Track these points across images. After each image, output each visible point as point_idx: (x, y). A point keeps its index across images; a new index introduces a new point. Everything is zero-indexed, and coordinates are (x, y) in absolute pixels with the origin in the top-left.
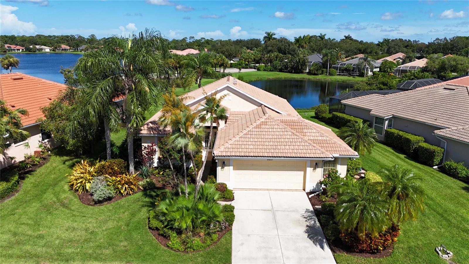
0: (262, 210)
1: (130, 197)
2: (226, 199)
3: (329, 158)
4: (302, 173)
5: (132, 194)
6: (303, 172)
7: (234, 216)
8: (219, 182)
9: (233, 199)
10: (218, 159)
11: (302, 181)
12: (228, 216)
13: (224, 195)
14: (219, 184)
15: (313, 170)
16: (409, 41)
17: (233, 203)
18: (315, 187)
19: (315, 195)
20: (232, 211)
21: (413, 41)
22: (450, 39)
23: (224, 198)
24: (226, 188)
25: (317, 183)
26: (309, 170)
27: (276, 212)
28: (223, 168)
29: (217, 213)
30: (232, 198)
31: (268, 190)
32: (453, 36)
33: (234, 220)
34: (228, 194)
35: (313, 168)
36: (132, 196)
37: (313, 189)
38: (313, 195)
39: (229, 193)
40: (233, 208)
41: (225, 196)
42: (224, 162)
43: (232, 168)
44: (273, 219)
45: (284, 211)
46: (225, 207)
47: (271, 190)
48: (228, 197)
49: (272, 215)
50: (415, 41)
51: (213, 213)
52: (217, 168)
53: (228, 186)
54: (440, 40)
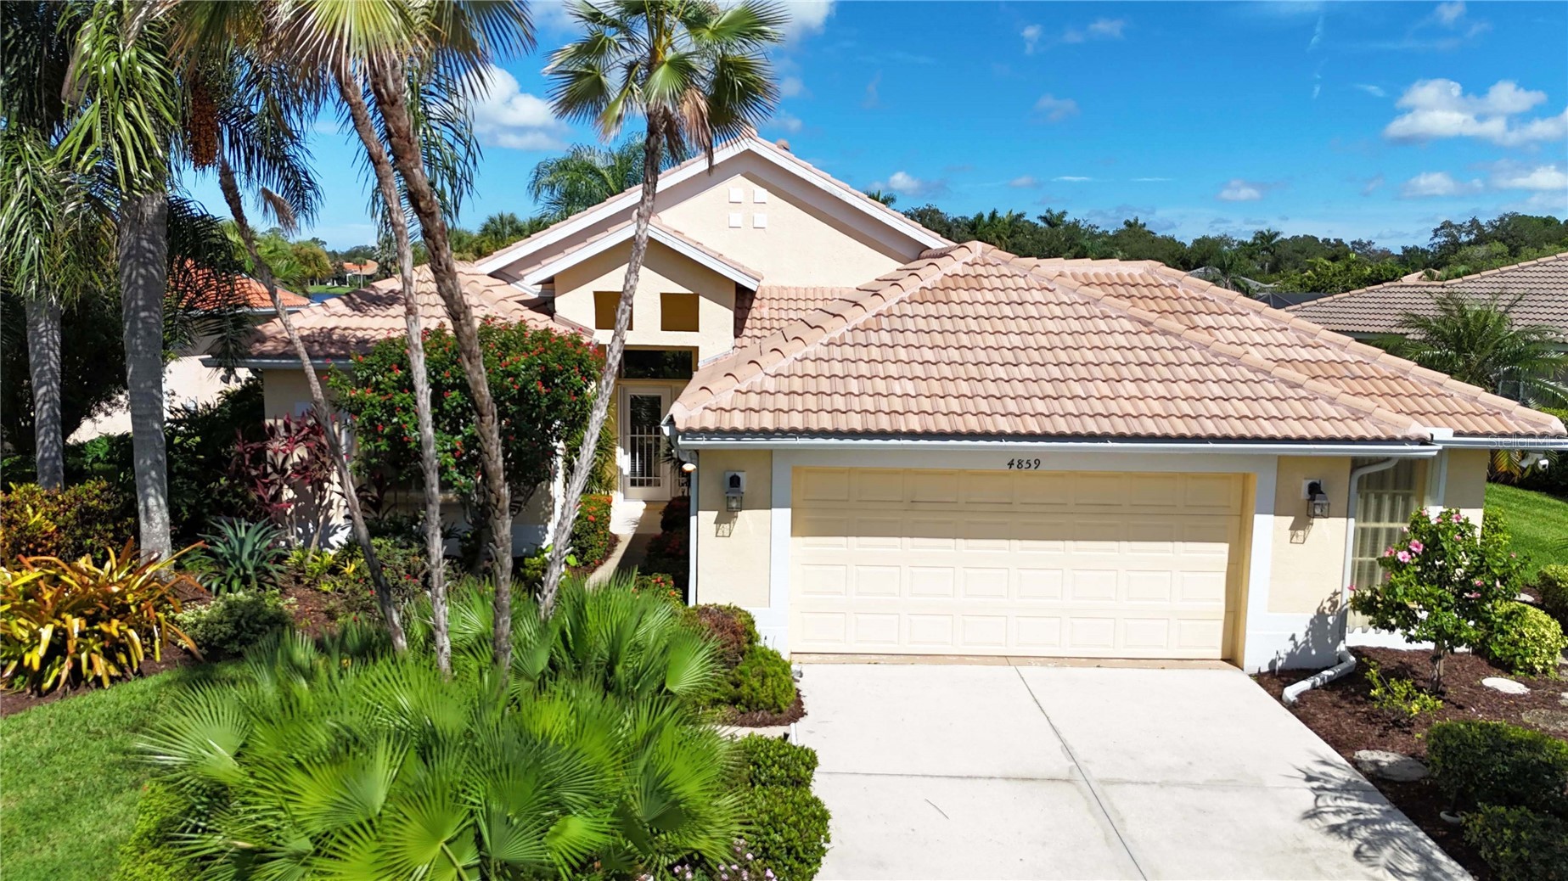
0: (1007, 779)
1: (90, 697)
2: (747, 707)
3: (1406, 440)
4: (1219, 552)
5: (112, 679)
6: (1224, 547)
7: (824, 817)
8: (702, 603)
9: (798, 713)
10: (696, 454)
11: (1221, 606)
12: (774, 819)
13: (737, 686)
14: (705, 610)
15: (1294, 528)
16: (1339, 242)
17: (799, 734)
18: (1300, 638)
19: (1314, 687)
20: (801, 783)
21: (1353, 243)
22: (1490, 223)
23: (734, 701)
24: (752, 638)
25: (1312, 614)
26: (1268, 529)
27: (1109, 789)
28: (727, 515)
29: (690, 788)
30: (786, 702)
31: (1006, 659)
32: (1501, 214)
33: (822, 851)
34: (764, 676)
35: (1291, 519)
36: (109, 694)
37: (1290, 655)
38: (1305, 685)
39: (769, 670)
40: (808, 760)
41: (745, 690)
42: (735, 481)
43: (781, 517)
44: (1107, 838)
45: (1161, 785)
46: (750, 753)
47: (1025, 659)
48: (764, 694)
49: (1091, 810)
50: (1360, 243)
51: (659, 789)
52: (693, 519)
53: (759, 628)
54: (1455, 227)
